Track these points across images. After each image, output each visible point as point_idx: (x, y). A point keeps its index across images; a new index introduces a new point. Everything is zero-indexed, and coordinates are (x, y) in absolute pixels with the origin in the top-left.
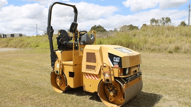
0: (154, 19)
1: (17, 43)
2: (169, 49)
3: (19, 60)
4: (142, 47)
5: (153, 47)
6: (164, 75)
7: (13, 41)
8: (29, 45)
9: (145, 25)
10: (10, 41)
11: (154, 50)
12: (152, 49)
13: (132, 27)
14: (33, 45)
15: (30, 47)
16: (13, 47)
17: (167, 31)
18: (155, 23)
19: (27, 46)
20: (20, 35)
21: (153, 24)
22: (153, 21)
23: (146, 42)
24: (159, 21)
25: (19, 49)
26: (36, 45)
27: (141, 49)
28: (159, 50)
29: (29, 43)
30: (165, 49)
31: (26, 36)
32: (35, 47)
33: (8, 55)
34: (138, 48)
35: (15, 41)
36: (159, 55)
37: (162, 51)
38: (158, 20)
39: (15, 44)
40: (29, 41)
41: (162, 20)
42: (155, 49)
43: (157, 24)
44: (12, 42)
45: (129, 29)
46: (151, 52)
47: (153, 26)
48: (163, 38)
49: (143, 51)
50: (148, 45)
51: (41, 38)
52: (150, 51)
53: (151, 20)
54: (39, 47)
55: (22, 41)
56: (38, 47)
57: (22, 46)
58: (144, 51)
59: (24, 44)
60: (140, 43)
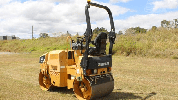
0: (166, 20)
1: (11, 47)
2: (174, 55)
3: (17, 64)
4: (146, 52)
5: (157, 53)
6: (157, 79)
7: (7, 44)
8: (25, 49)
9: (155, 27)
10: (3, 44)
11: (158, 55)
12: (156, 54)
13: (139, 30)
14: (29, 49)
15: (26, 51)
16: (7, 51)
17: (175, 35)
18: (166, 25)
19: (22, 50)
20: (13, 37)
21: (164, 26)
22: (164, 22)
23: (150, 47)
24: (171, 23)
25: (14, 53)
26: (33, 49)
27: (144, 55)
28: (164, 55)
29: (24, 46)
30: (170, 55)
31: (20, 38)
32: (32, 51)
33: (4, 59)
34: (141, 54)
35: (9, 44)
36: (163, 61)
37: (167, 57)
38: (170, 21)
39: (9, 48)
40: (24, 44)
41: (174, 21)
42: (160, 55)
43: (168, 26)
44: (5, 46)
45: (135, 32)
46: (155, 58)
47: (164, 28)
48: (169, 42)
49: (146, 57)
50: (152, 50)
51: (37, 41)
52: (154, 56)
53: (162, 22)
54: (36, 52)
55: (17, 44)
56: (34, 52)
57: (17, 50)
58: (148, 56)
59: (19, 48)
60: (144, 48)
